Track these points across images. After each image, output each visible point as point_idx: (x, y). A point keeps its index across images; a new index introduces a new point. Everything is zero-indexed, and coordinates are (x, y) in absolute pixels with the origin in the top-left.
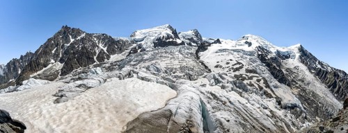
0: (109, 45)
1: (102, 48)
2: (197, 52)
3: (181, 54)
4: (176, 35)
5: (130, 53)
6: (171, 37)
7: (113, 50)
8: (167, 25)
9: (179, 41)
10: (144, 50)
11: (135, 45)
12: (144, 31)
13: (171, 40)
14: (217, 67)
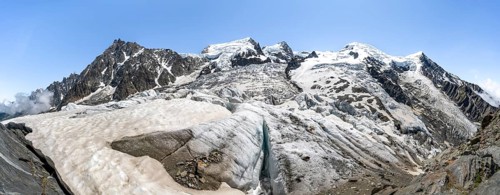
0: (175, 64)
1: (165, 67)
2: (287, 70)
3: (267, 74)
4: (259, 50)
5: (201, 74)
7: (180, 70)
8: (248, 39)
9: (263, 58)
10: (219, 70)
11: (207, 64)
12: (219, 46)
13: (253, 57)
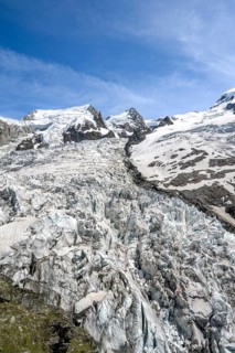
2: (128, 145)
4: (100, 122)
5: (18, 148)
6: (92, 126)
8: (88, 106)
10: (46, 145)
13: (91, 130)
14: (152, 165)
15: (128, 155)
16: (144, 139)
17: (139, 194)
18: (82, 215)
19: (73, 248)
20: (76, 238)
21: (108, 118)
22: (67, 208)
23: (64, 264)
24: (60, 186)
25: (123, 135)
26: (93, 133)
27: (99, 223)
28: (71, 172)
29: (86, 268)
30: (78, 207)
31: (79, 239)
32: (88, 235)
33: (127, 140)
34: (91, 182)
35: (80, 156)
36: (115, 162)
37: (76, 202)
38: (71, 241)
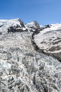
2: (33, 35)
3: (22, 37)
4: (23, 25)
6: (20, 27)
8: (18, 19)
9: (24, 29)
12: (3, 21)
13: (19, 28)
14: (42, 43)
15: (33, 38)
16: (39, 32)
17: (36, 54)
18: (13, 63)
19: (9, 76)
20: (10, 72)
21: (26, 24)
22: (8, 60)
23: (5, 82)
24: (5, 50)
25: (31, 31)
26: (20, 29)
27: (20, 66)
28: (10, 45)
29: (14, 84)
30: (12, 59)
31: (11, 72)
32: (15, 71)
33: (33, 33)
34: (18, 49)
35: (14, 38)
36: (28, 41)
37: (11, 57)
38: (8, 73)
